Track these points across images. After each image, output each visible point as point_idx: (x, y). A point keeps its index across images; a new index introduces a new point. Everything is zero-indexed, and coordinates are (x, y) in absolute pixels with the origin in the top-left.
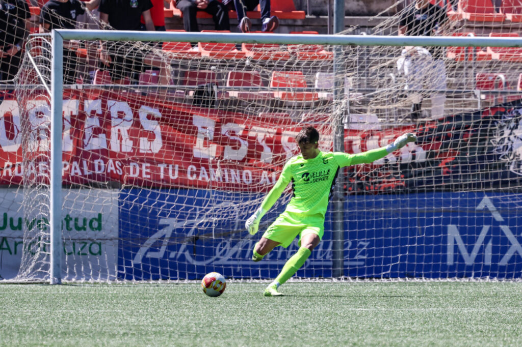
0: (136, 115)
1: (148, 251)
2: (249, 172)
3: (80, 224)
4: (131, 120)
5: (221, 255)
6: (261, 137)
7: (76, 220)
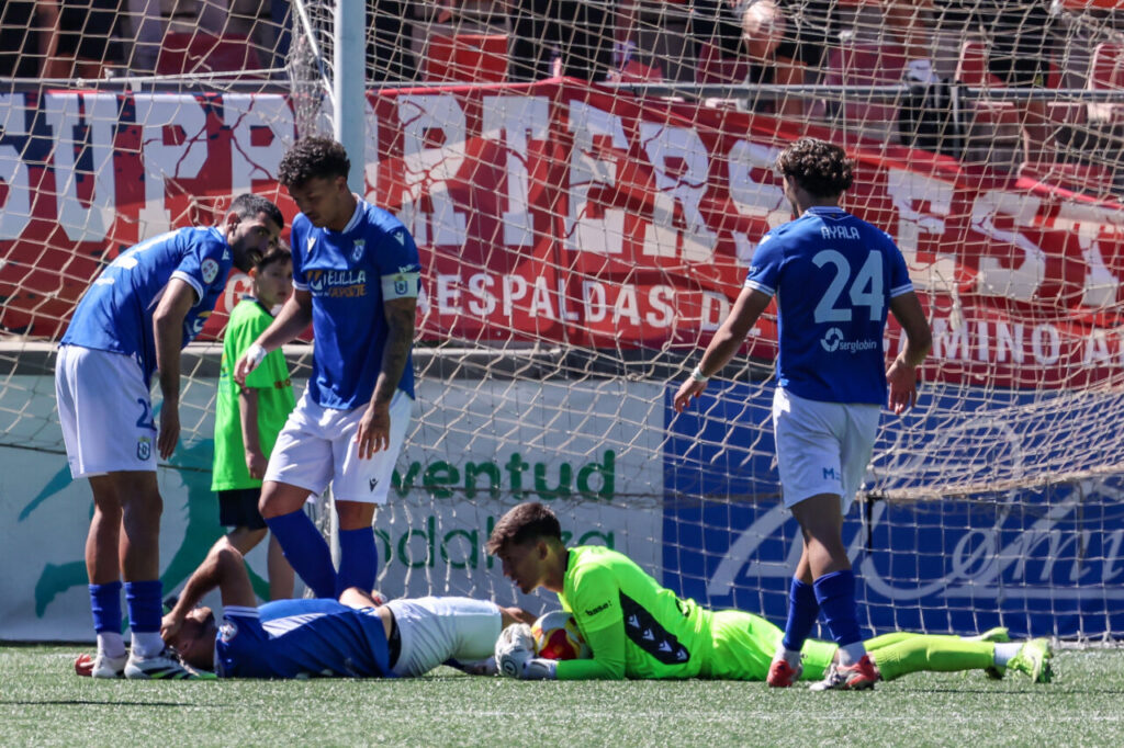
0: (720, 169)
1: (753, 557)
2: (1054, 332)
3: (553, 482)
4: (701, 185)
5: (967, 572)
6: (1088, 232)
7: (540, 469)
